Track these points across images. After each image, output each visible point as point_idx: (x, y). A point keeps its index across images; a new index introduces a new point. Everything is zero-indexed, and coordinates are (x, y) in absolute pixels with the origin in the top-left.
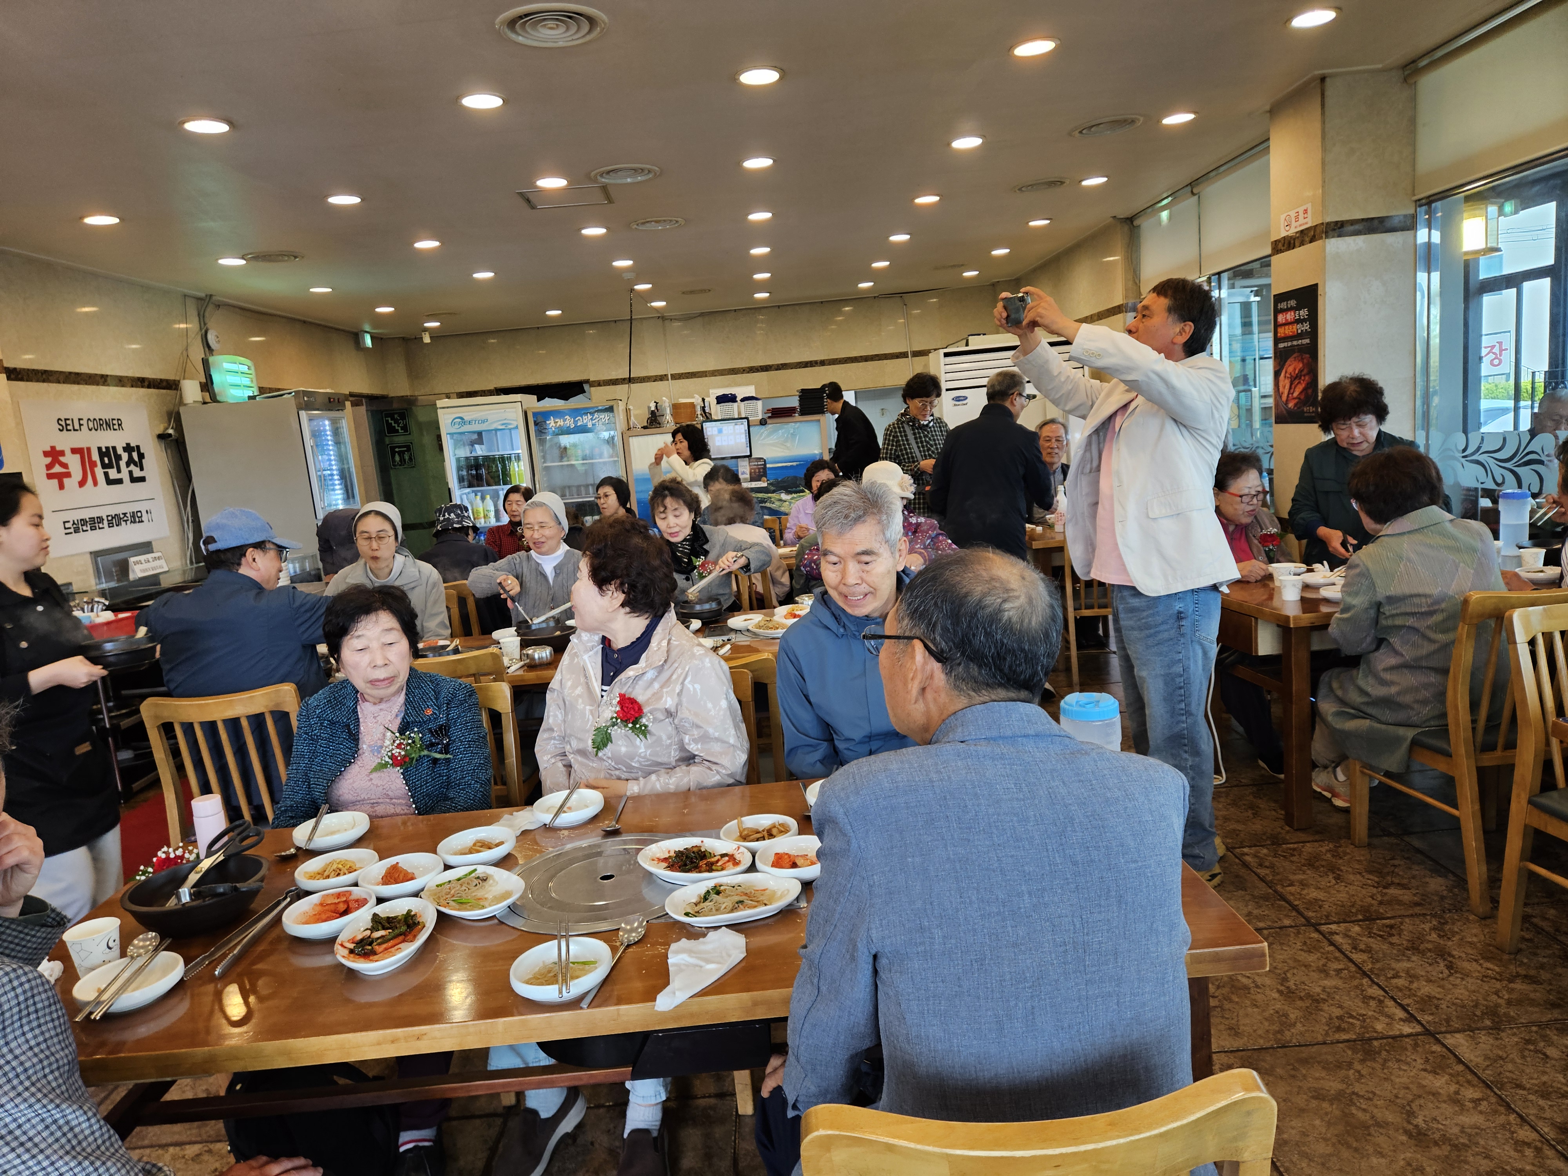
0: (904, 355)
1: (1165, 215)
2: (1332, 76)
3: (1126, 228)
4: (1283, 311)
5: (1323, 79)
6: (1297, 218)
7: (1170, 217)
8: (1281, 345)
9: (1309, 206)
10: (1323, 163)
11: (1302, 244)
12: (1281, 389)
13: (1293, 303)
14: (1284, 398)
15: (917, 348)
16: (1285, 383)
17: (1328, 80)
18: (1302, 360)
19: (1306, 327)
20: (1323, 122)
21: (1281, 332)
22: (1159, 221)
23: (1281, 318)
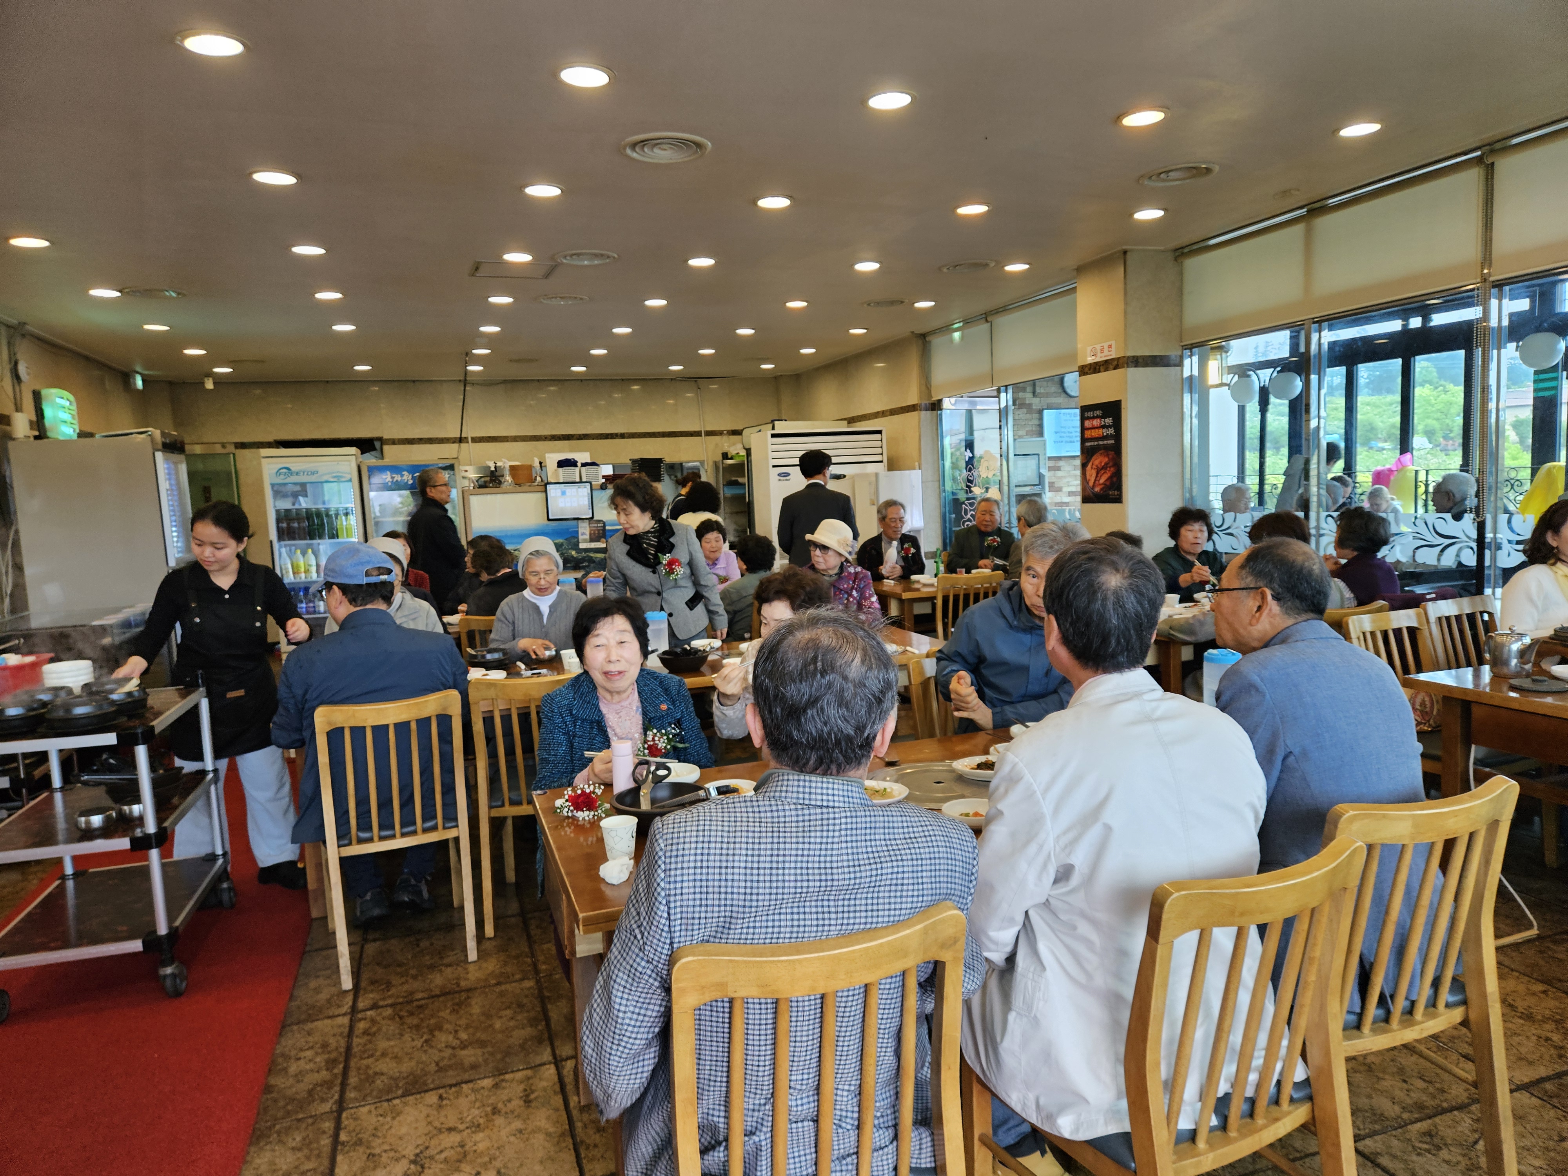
0: (698, 434)
1: (957, 335)
2: (1131, 250)
3: (920, 342)
4: (1089, 418)
5: (1125, 252)
6: (1102, 351)
7: (962, 338)
8: (1088, 444)
9: (1113, 343)
10: (1125, 312)
11: (1106, 370)
12: (1088, 477)
13: (1099, 413)
14: (1091, 484)
15: (709, 429)
16: (1091, 473)
17: (1129, 254)
18: (1108, 455)
19: (1111, 431)
20: (1125, 284)
21: (1088, 434)
22: (951, 340)
23: (1087, 424)
